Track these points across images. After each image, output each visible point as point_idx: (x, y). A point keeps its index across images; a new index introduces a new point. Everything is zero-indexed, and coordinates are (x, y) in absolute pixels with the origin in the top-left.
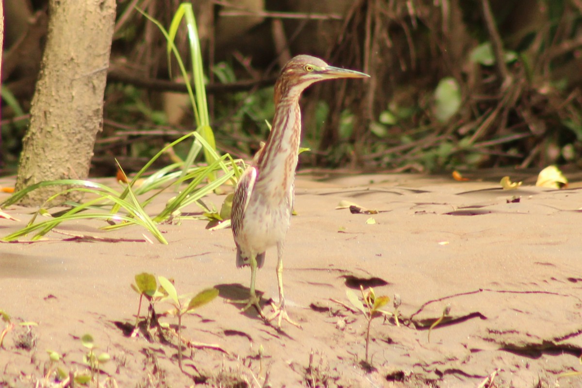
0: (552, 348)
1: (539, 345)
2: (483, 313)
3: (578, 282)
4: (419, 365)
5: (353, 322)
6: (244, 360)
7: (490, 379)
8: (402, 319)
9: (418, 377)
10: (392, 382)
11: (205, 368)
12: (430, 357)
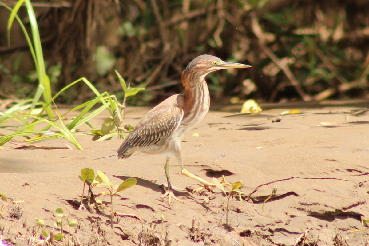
0: (342, 214)
1: (333, 212)
2: (296, 192)
3: (353, 172)
4: (258, 226)
5: (213, 199)
6: (151, 224)
7: (304, 234)
8: (244, 197)
9: (258, 233)
10: (244, 237)
11: (127, 229)
12: (265, 221)
